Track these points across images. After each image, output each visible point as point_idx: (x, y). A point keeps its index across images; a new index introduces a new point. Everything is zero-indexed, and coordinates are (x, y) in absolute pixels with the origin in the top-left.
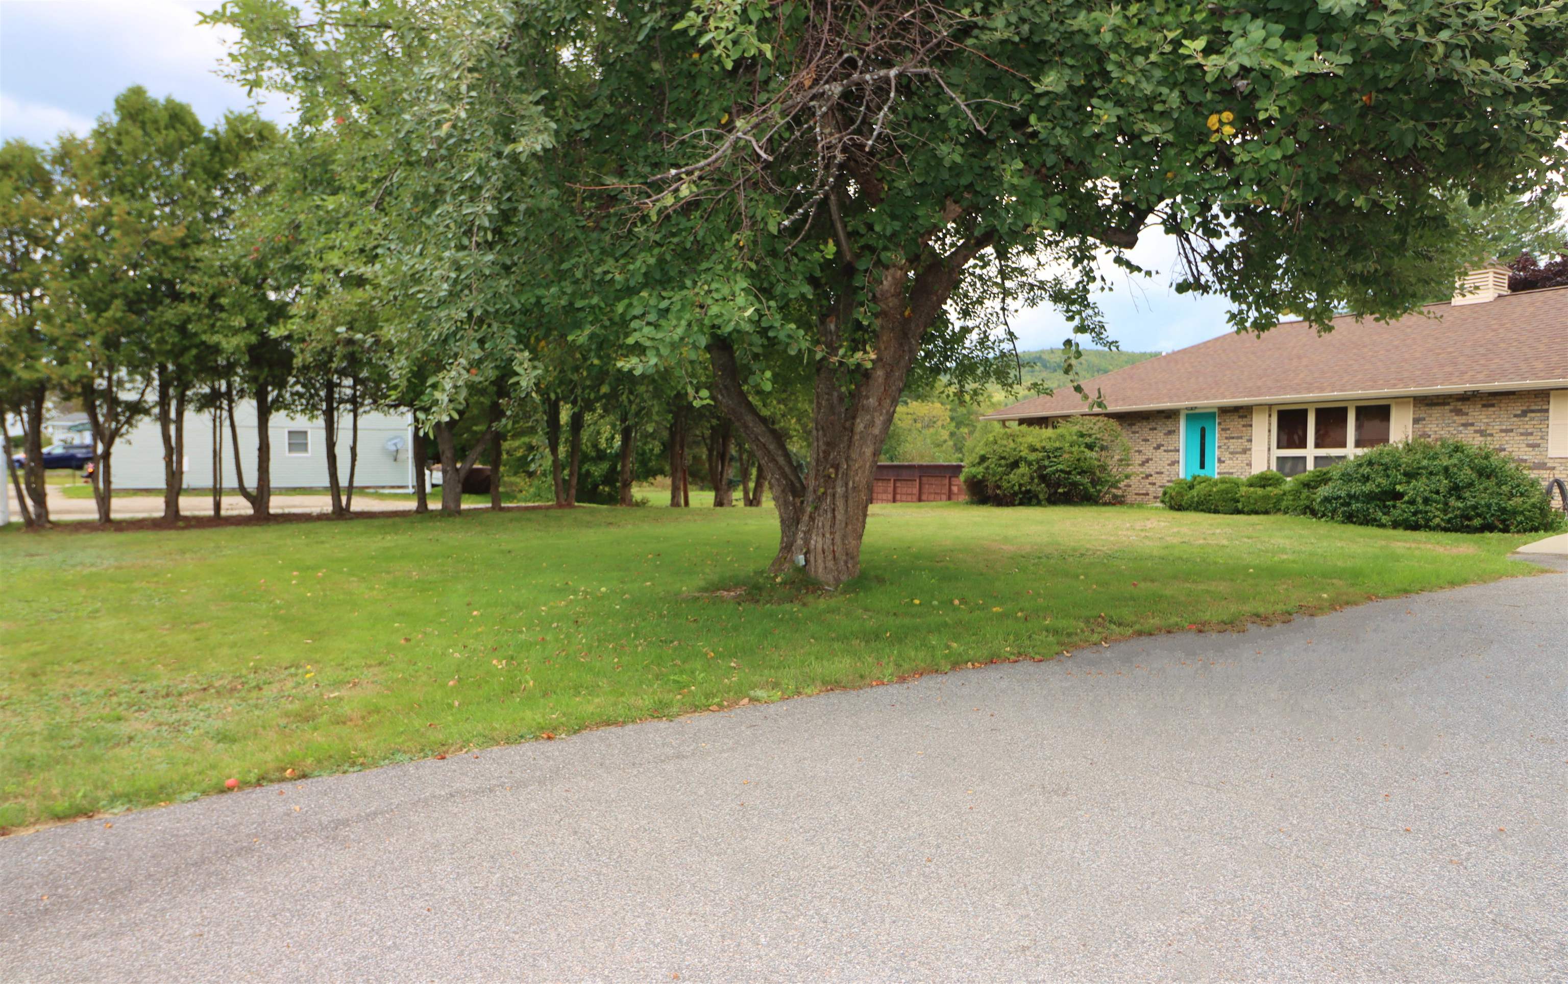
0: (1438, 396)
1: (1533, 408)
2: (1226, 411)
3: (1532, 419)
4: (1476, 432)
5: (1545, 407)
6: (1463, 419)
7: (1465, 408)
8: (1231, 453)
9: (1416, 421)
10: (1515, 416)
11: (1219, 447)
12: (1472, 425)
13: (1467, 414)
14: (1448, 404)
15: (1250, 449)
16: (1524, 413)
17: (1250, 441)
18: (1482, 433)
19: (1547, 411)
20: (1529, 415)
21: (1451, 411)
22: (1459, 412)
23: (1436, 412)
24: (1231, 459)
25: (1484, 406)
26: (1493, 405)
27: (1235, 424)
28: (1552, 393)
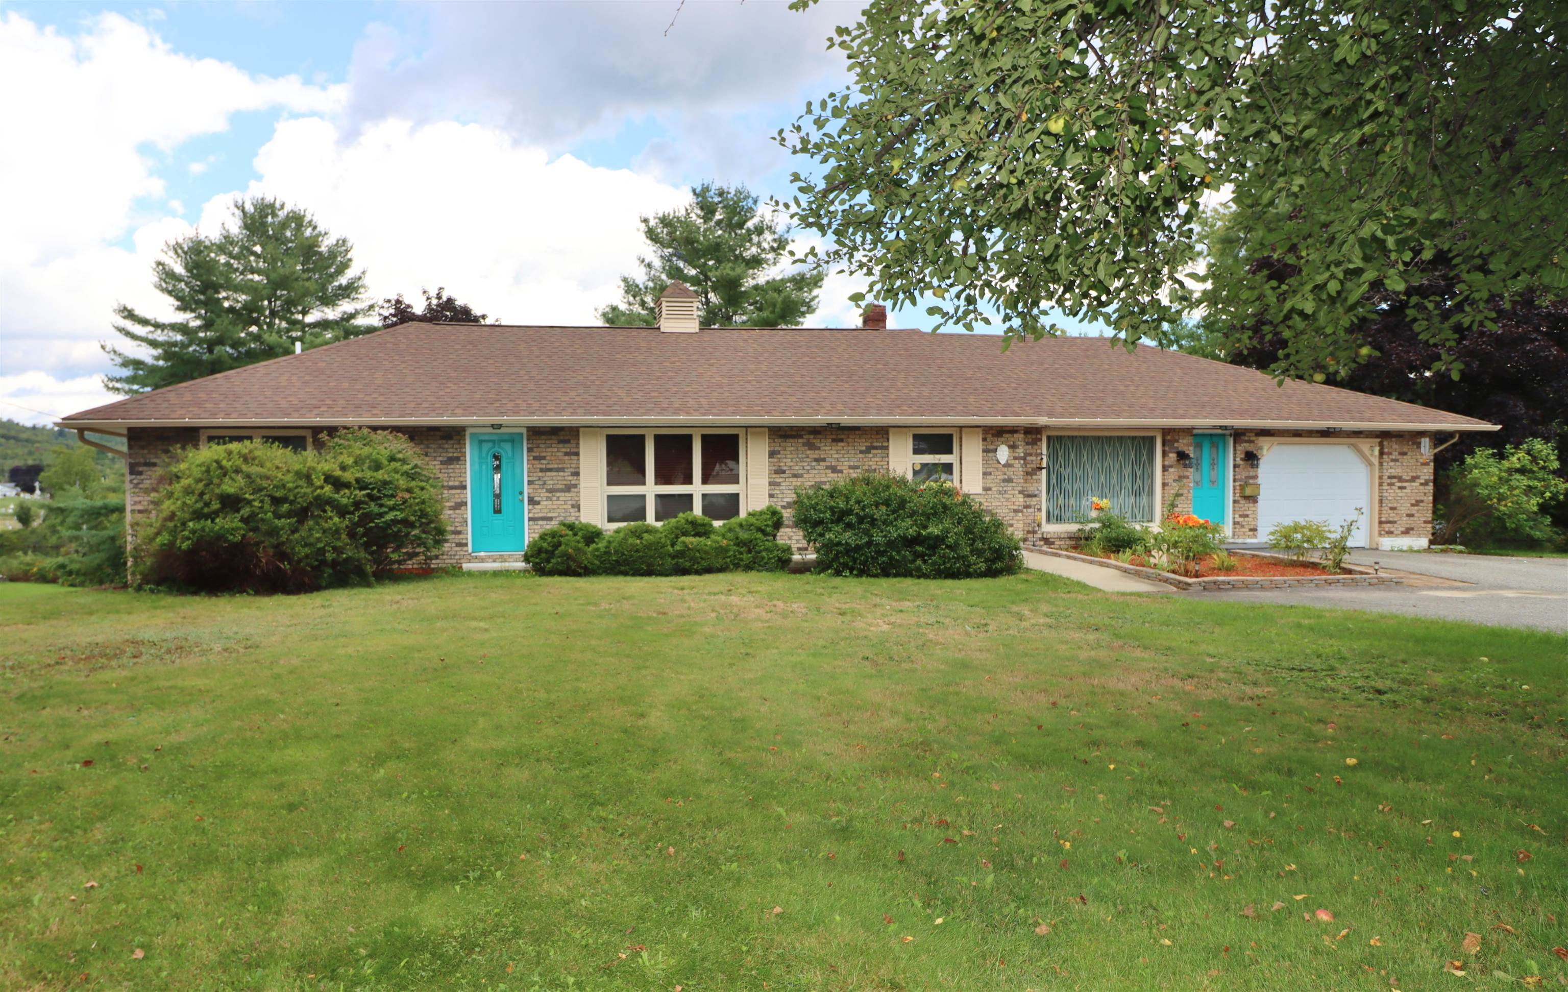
0: (792, 428)
1: (875, 444)
2: (537, 433)
3: (875, 456)
4: (827, 468)
5: (885, 444)
6: (813, 454)
7: (817, 442)
8: (550, 491)
9: (772, 454)
10: (861, 452)
11: (530, 483)
12: (824, 460)
13: (819, 449)
14: (801, 437)
15: (575, 486)
16: (868, 450)
17: (577, 474)
18: (834, 470)
19: (887, 448)
20: (873, 451)
21: (804, 445)
22: (812, 447)
23: (790, 446)
24: (548, 499)
25: (834, 440)
26: (842, 440)
27: (554, 452)
28: (891, 430)
